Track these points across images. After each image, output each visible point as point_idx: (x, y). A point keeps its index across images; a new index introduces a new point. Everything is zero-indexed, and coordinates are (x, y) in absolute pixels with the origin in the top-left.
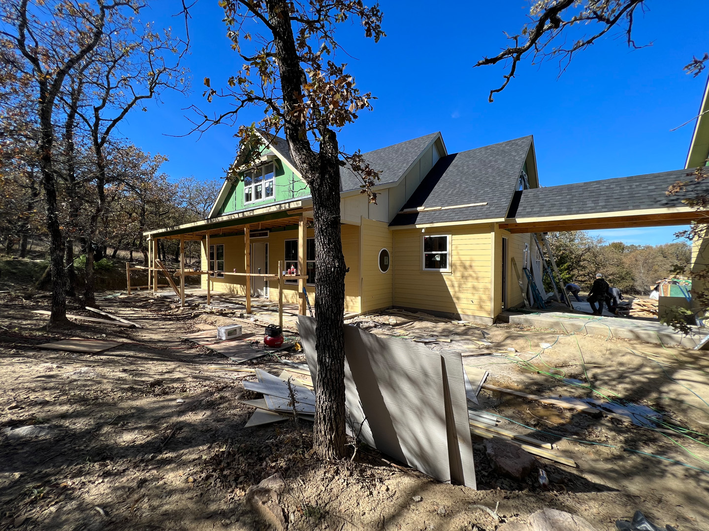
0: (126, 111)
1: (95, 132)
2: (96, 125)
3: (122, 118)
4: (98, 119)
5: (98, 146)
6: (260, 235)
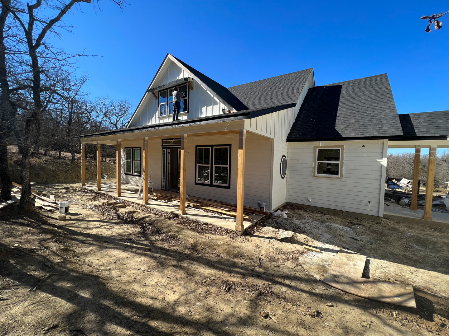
0: (63, 12)
1: (28, 33)
2: (31, 25)
3: (59, 20)
4: (32, 19)
5: (32, 49)
6: (174, 142)
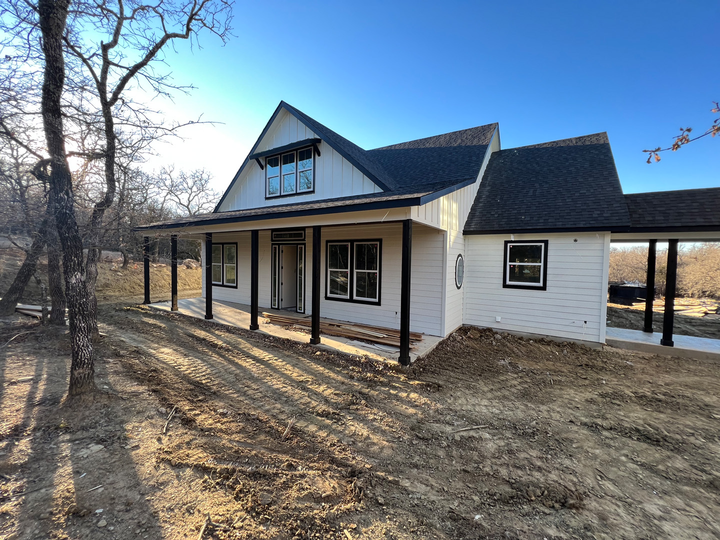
0: (151, 55)
1: (101, 85)
3: (146, 64)
4: (107, 63)
5: (106, 105)
6: (291, 235)
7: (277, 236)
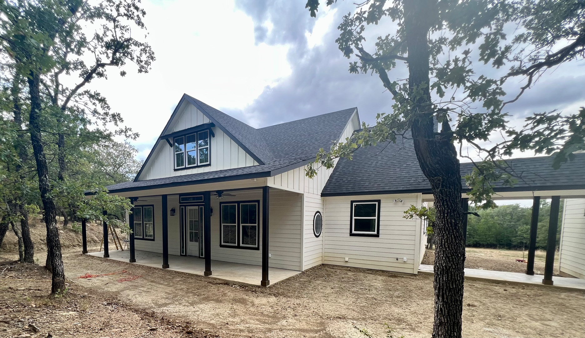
6: (194, 199)
7: (183, 199)
